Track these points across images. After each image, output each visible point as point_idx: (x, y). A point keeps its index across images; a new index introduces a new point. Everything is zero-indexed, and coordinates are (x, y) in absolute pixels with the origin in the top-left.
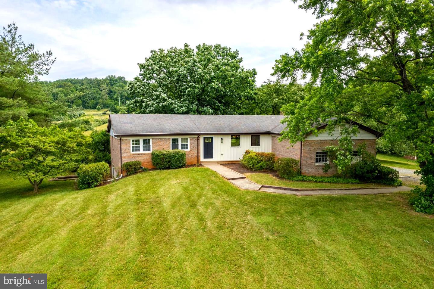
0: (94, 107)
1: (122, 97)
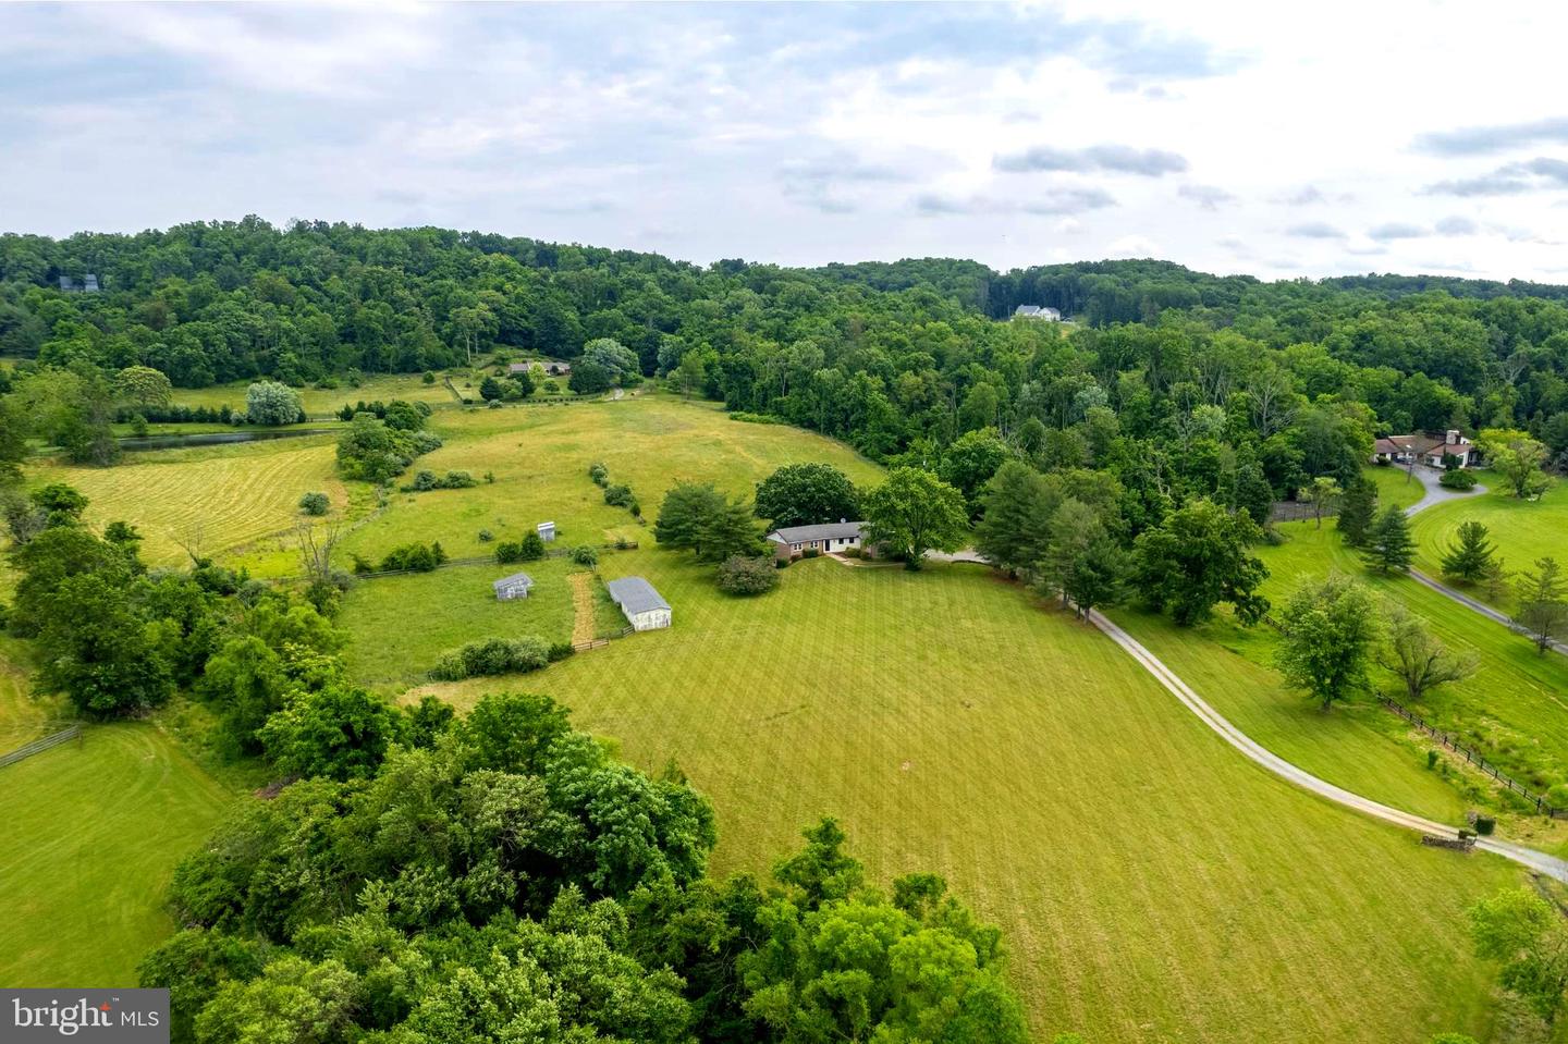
0: (408, 366)
1: (472, 329)
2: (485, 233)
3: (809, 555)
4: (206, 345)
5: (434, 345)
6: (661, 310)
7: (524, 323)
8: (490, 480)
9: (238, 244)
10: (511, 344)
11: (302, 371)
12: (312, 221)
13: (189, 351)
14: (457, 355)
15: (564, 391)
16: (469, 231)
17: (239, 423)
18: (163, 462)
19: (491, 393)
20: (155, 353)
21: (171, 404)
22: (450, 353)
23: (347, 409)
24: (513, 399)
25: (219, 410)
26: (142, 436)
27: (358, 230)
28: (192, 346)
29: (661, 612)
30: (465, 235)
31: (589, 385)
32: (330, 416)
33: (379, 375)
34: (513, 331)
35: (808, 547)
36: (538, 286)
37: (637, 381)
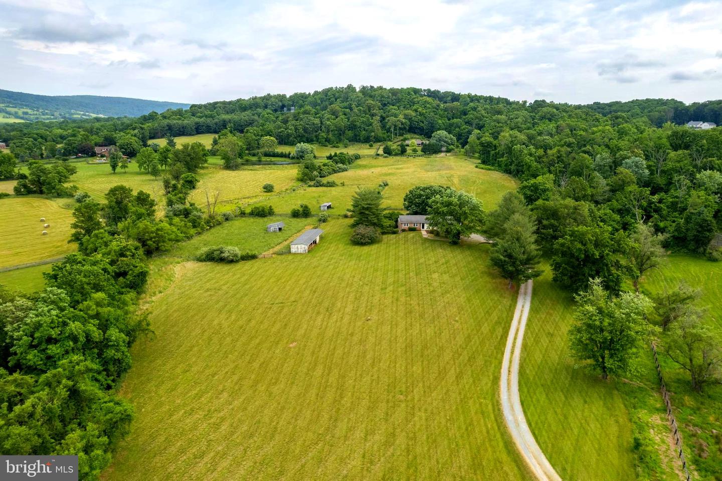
0: (367, 140)
1: (395, 126)
2: (432, 89)
3: (412, 230)
4: (296, 129)
5: (380, 133)
6: (481, 120)
7: (422, 124)
8: (343, 184)
9: (337, 94)
10: (415, 133)
11: (328, 140)
12: (369, 86)
13: (290, 131)
14: (388, 137)
15: (420, 153)
16: (426, 89)
17: (293, 158)
18: (251, 170)
19: (388, 152)
20: (281, 132)
21: (276, 150)
22: (385, 136)
23: (331, 155)
24: (396, 155)
25: (287, 153)
26: (260, 161)
27: (381, 88)
28: (291, 129)
29: (303, 246)
30: (425, 90)
31: (430, 150)
32: (324, 157)
33: (356, 143)
34: (416, 128)
35: (412, 226)
36: (434, 110)
37: (453, 149)
